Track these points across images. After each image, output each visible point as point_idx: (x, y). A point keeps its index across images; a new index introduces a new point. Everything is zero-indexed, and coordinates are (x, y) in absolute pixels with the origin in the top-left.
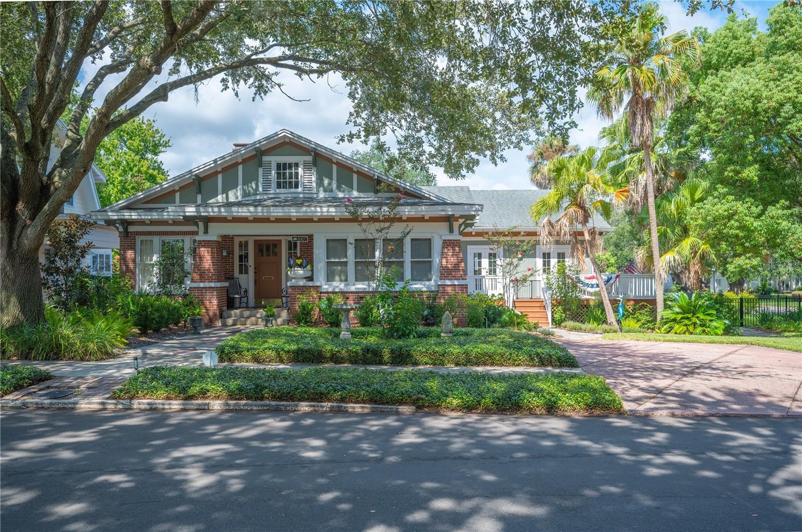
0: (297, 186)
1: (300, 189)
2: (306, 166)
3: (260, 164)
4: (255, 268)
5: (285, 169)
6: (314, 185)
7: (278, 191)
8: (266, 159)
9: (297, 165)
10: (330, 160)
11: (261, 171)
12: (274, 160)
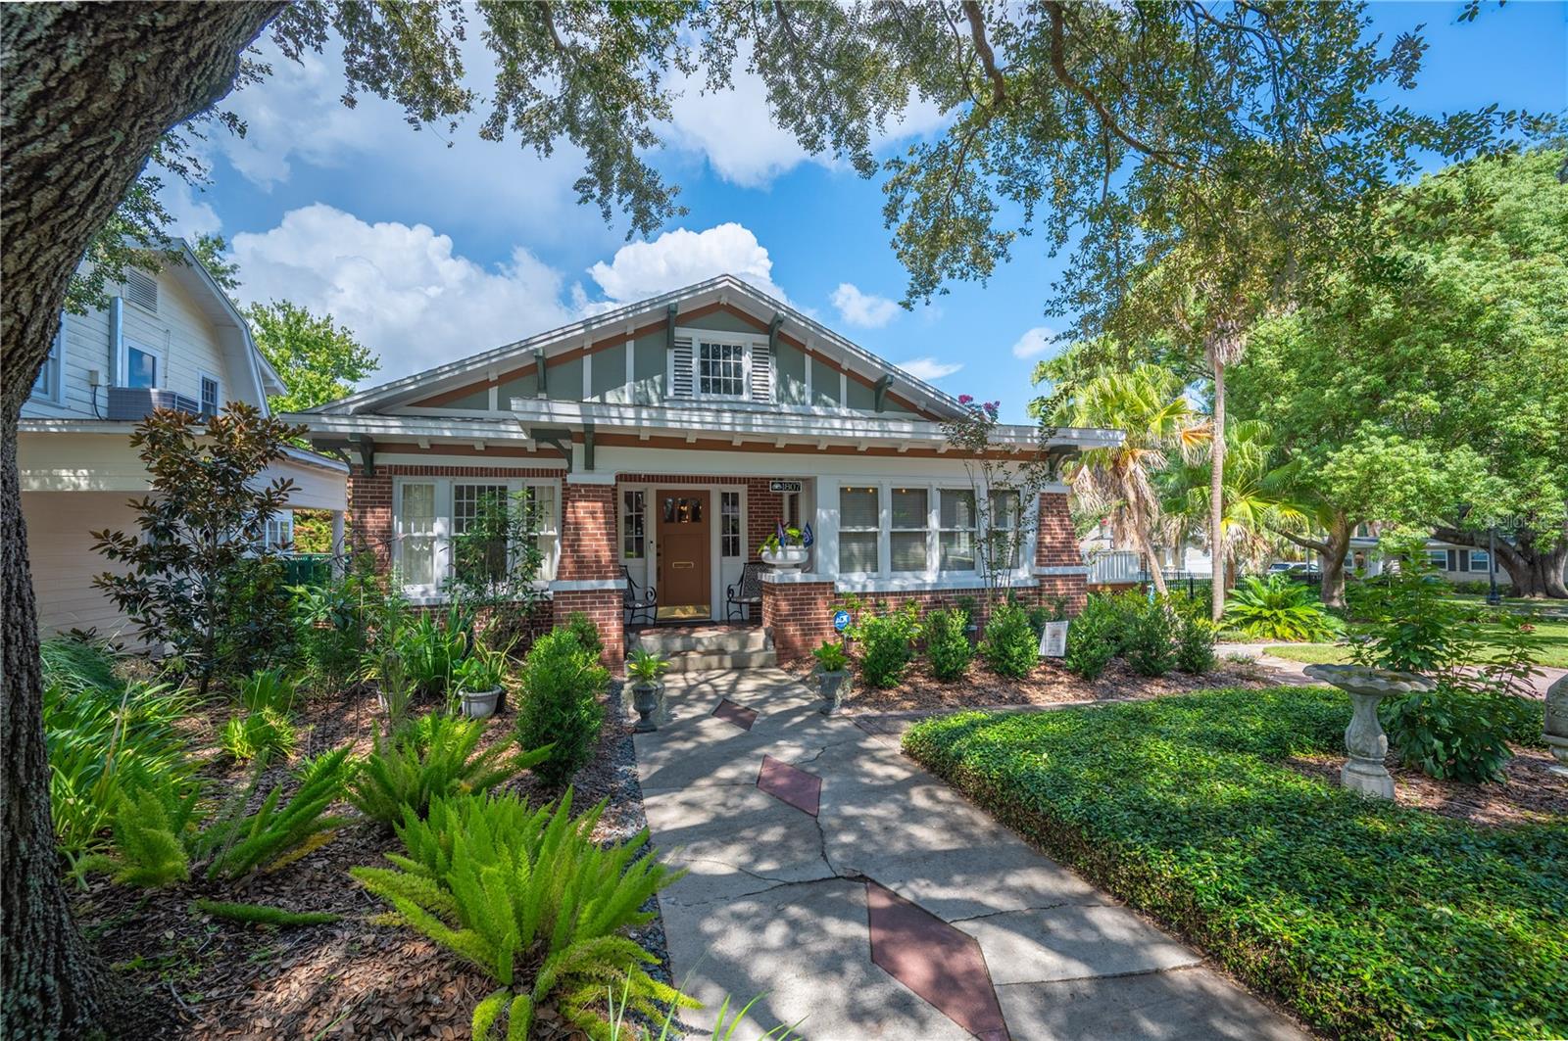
0: (739, 391)
1: (745, 397)
2: (760, 354)
3: (670, 342)
4: (658, 546)
5: (716, 356)
6: (773, 391)
7: (703, 398)
8: (681, 332)
9: (738, 351)
10: (801, 347)
11: (671, 355)
12: (698, 336)
